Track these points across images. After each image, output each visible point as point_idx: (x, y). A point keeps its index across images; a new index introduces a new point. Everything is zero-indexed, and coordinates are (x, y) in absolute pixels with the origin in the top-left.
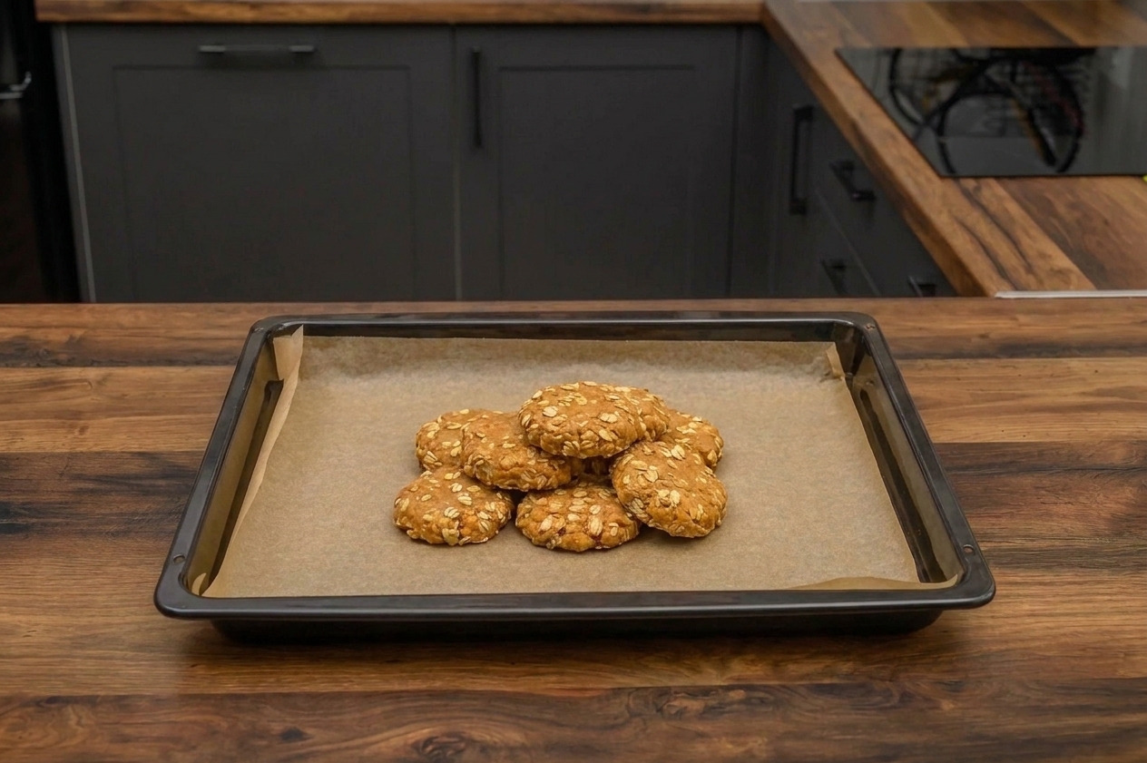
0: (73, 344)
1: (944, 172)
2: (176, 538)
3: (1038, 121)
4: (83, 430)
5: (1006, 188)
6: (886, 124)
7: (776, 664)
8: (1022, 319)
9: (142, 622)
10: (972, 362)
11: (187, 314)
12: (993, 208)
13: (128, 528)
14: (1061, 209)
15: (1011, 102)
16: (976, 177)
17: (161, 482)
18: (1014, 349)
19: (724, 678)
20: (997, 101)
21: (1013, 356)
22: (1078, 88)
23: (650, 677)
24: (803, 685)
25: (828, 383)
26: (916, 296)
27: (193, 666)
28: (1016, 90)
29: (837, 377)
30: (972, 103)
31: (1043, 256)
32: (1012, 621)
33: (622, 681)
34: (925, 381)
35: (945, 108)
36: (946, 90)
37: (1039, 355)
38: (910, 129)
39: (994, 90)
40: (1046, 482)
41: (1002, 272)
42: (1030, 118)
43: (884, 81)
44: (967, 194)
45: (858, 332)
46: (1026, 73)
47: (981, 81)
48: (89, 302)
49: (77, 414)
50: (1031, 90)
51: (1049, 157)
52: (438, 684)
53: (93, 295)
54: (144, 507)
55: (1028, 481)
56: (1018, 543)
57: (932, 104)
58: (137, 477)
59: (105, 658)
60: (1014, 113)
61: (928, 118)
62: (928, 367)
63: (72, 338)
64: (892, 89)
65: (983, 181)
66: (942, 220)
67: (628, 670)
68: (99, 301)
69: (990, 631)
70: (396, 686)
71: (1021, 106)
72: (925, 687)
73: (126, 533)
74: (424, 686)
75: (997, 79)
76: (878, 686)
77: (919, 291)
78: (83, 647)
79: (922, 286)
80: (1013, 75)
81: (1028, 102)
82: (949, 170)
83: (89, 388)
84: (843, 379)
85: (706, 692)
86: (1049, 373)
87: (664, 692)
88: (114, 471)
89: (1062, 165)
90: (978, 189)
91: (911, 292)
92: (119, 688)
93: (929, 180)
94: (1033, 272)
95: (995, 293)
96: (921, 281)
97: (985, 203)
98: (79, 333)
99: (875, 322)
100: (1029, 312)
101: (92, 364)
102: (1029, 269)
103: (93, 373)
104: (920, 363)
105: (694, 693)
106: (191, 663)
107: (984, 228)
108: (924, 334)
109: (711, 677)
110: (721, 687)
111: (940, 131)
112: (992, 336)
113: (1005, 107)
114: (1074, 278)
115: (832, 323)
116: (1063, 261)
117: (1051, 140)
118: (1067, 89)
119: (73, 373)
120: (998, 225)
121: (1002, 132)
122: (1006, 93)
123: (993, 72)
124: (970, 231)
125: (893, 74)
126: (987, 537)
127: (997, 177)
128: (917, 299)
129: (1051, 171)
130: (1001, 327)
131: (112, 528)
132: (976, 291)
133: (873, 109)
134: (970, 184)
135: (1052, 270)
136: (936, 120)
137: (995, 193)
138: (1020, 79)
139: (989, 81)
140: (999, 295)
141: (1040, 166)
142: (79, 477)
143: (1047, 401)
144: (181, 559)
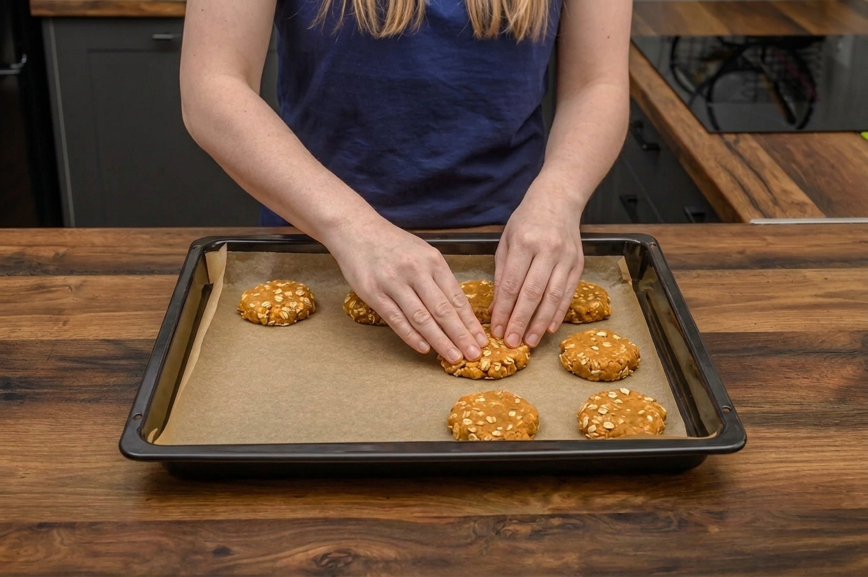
0: (58, 258)
1: (711, 129)
2: (134, 403)
3: (782, 91)
4: (65, 323)
5: (758, 141)
6: (668, 93)
7: (585, 498)
8: (770, 239)
9: (110, 467)
10: (732, 272)
11: (145, 236)
12: (747, 155)
13: (99, 396)
14: (799, 157)
15: (762, 77)
16: (736, 133)
17: (123, 362)
18: (764, 262)
19: (546, 509)
20: (750, 76)
21: (763, 267)
22: (812, 66)
23: (490, 507)
24: (606, 515)
25: (619, 286)
26: (691, 222)
27: (147, 500)
28: (766, 68)
29: (625, 282)
30: (733, 77)
31: (785, 192)
32: (760, 466)
33: (469, 511)
34: (696, 286)
35: (712, 81)
36: (713, 68)
37: (783, 267)
38: (686, 97)
39: (748, 67)
40: (788, 362)
41: (754, 203)
42: (776, 88)
43: (666, 61)
44: (728, 145)
45: (644, 248)
46: (773, 55)
47: (739, 61)
48: (70, 227)
49: (60, 311)
50: (776, 67)
51: (791, 119)
52: (331, 514)
53: (73, 221)
54: (112, 380)
55: (773, 361)
56: (767, 408)
57: (702, 78)
58: (105, 358)
59: (81, 494)
60: (764, 85)
61: (699, 89)
62: (698, 276)
63: (57, 254)
64: (672, 67)
65: (741, 136)
66: (709, 165)
67: (475, 503)
68: (77, 226)
69: (745, 474)
70: (299, 515)
71: (769, 80)
72: (697, 516)
73: (97, 401)
74: (321, 515)
75: (751, 59)
76: (663, 514)
77: (692, 218)
78: (66, 485)
79: (695, 215)
80: (763, 57)
81: (774, 76)
82: (715, 128)
83: (70, 291)
84: (630, 283)
85: (533, 519)
86: (790, 280)
87: (502, 520)
88: (88, 354)
89: (800, 124)
90: (736, 142)
91: (686, 219)
92: (92, 516)
93: (700, 135)
94: (778, 204)
95: (750, 219)
96: (695, 210)
97: (741, 151)
98: (62, 250)
99: (656, 241)
100: (775, 235)
101: (71, 273)
102: (775, 202)
103: (73, 280)
104: (694, 273)
105: (524, 520)
106: (147, 498)
107: (740, 170)
108: (696, 251)
109: (536, 507)
110: (543, 516)
111: (709, 98)
112: (748, 252)
113: (757, 81)
114: (809, 209)
115: (624, 242)
116: (801, 196)
117: (792, 106)
118: (804, 67)
119: (59, 280)
120: (751, 168)
121: (755, 99)
122: (758, 70)
123: (748, 54)
124: (731, 174)
125: (673, 56)
126: (742, 403)
127: (751, 133)
128: (691, 224)
129: (792, 128)
130: (754, 246)
131: (86, 396)
132: (736, 218)
133: (658, 81)
134: (731, 138)
135: (793, 202)
136: (705, 91)
137: (749, 144)
138: (768, 59)
139: (746, 62)
140: (752, 221)
141: (784, 125)
142: (63, 359)
143: (789, 301)
144: (140, 416)
